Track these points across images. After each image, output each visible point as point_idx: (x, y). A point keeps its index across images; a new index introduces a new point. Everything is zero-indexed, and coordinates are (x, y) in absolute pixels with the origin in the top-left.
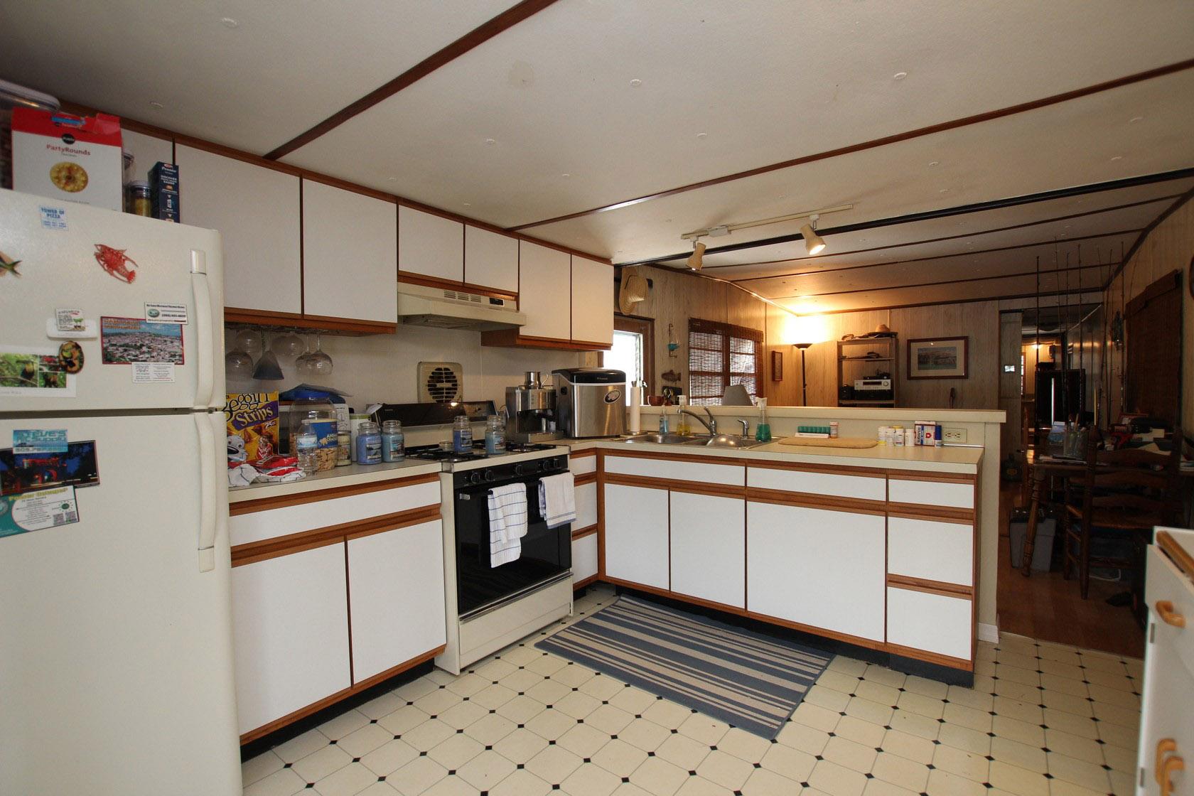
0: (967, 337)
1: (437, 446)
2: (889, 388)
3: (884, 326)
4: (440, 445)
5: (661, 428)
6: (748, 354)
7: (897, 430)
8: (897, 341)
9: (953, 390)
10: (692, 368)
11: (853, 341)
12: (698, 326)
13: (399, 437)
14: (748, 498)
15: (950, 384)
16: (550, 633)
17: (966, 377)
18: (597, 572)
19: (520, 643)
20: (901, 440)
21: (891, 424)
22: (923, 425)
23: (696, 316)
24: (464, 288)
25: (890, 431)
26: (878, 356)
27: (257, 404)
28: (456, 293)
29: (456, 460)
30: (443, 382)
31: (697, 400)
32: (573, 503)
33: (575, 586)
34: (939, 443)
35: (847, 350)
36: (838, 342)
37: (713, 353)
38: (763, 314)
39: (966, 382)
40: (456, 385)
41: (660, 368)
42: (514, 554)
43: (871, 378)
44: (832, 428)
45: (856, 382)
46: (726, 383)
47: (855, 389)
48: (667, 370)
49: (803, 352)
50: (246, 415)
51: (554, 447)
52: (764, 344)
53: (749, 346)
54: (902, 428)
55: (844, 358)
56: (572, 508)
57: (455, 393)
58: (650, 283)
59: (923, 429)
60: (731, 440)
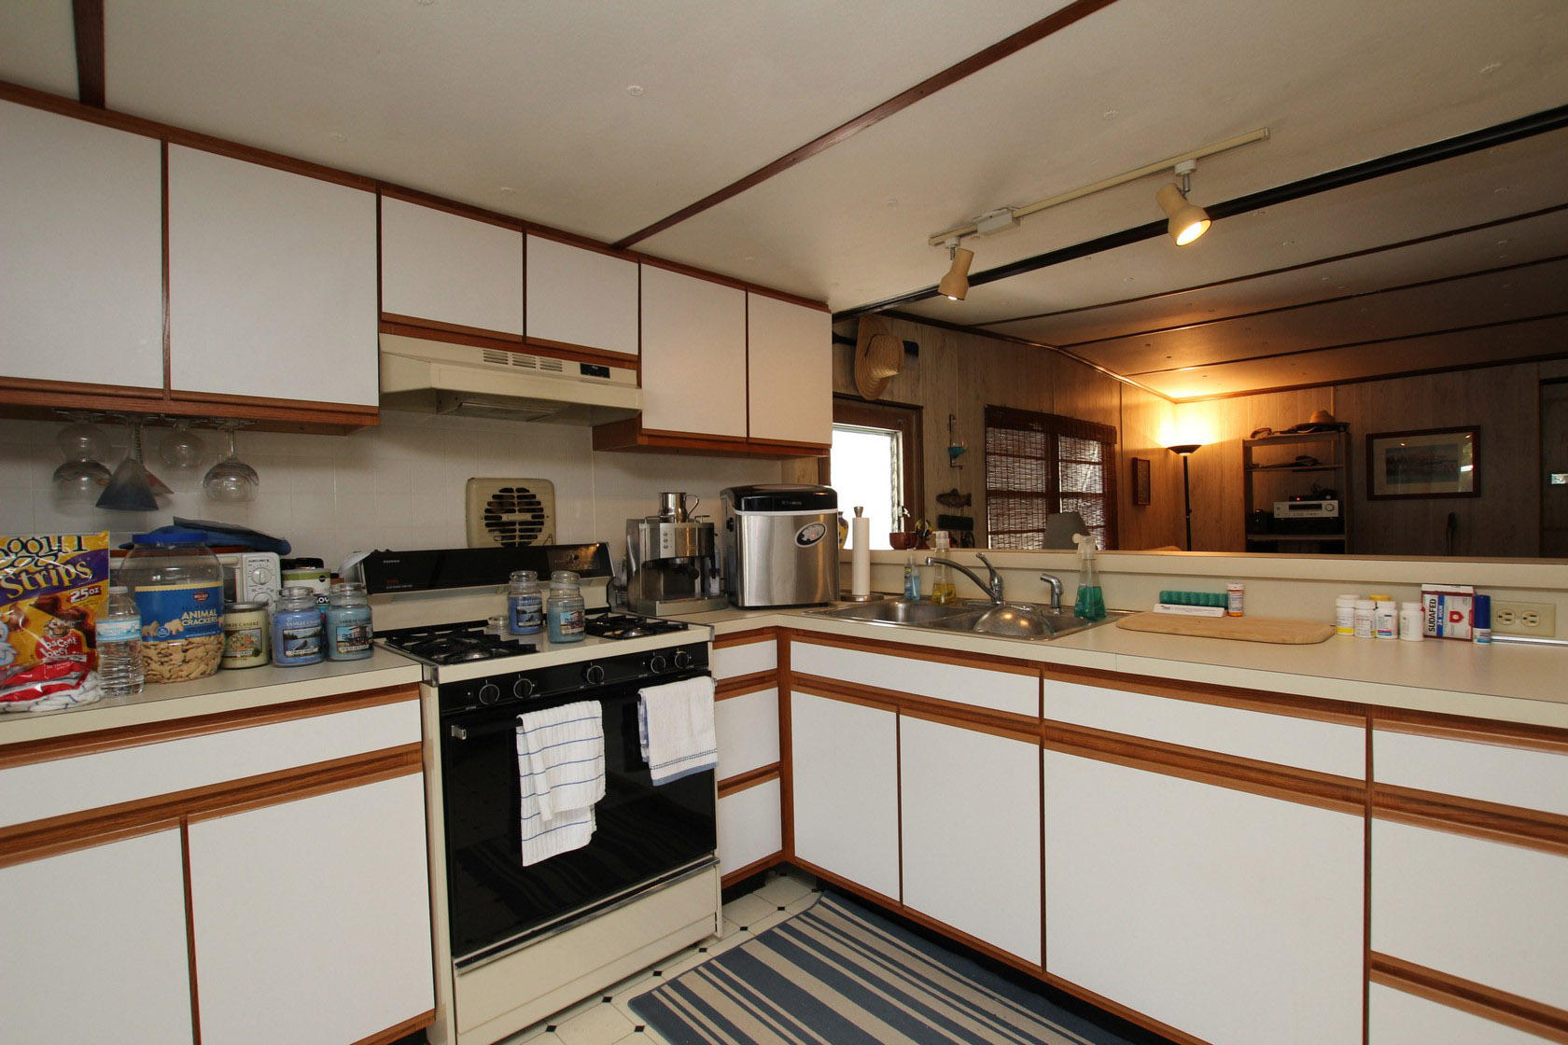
0: (1479, 426)
1: (484, 623)
2: (1335, 514)
3: (1324, 414)
4: (490, 622)
5: (906, 590)
6: (1090, 463)
7: (1380, 604)
8: (1349, 436)
9: (1452, 518)
10: (991, 486)
11: (1271, 439)
12: (999, 417)
13: (362, 614)
14: (1047, 743)
15: (1448, 507)
16: (670, 972)
17: (1476, 494)
18: (781, 849)
19: (604, 995)
20: (1390, 625)
21: (1366, 587)
22: (1441, 595)
23: (996, 402)
24: (525, 345)
25: (1365, 608)
26: (1315, 462)
27: (56, 555)
28: (510, 354)
29: (476, 656)
30: (514, 511)
31: (1001, 536)
32: (712, 733)
33: (725, 880)
34: (1482, 634)
35: (1259, 453)
36: (1244, 441)
37: (1029, 461)
38: (1115, 401)
39: (1477, 503)
40: (542, 517)
41: (935, 483)
42: (578, 835)
43: (1303, 498)
44: (1232, 595)
45: (1276, 505)
46: (1053, 508)
47: (1276, 516)
48: (948, 490)
49: (1185, 458)
50: (24, 577)
51: (684, 627)
52: (1117, 447)
53: (1094, 451)
54: (1389, 599)
55: (1256, 466)
56: (708, 741)
57: (540, 530)
58: (911, 349)
59: (1441, 602)
60: (1024, 618)
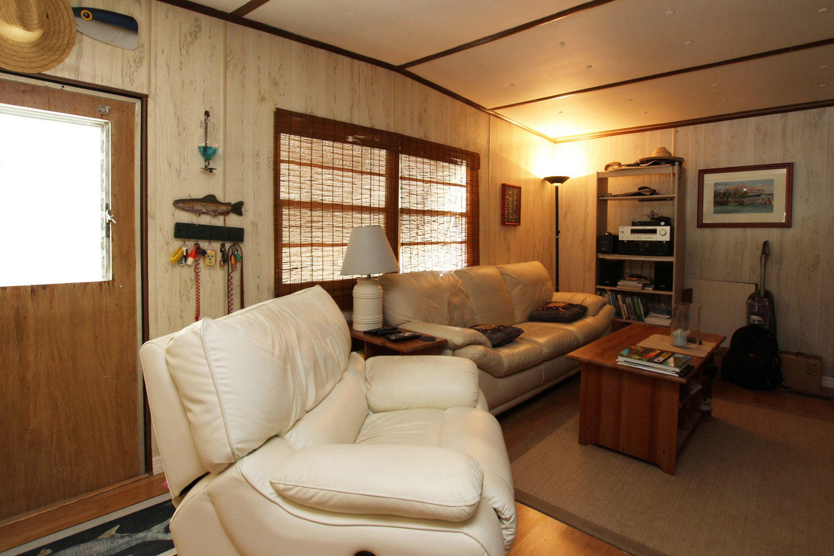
0: (792, 163)
2: (667, 238)
3: (663, 150)
6: (453, 185)
8: (683, 170)
9: (766, 244)
11: (621, 170)
15: (763, 235)
17: (788, 224)
26: (653, 192)
35: (611, 184)
36: (598, 173)
39: (788, 232)
43: (642, 224)
45: (621, 229)
47: (620, 239)
49: (557, 187)
52: (482, 172)
53: (451, 173)
55: (607, 196)
